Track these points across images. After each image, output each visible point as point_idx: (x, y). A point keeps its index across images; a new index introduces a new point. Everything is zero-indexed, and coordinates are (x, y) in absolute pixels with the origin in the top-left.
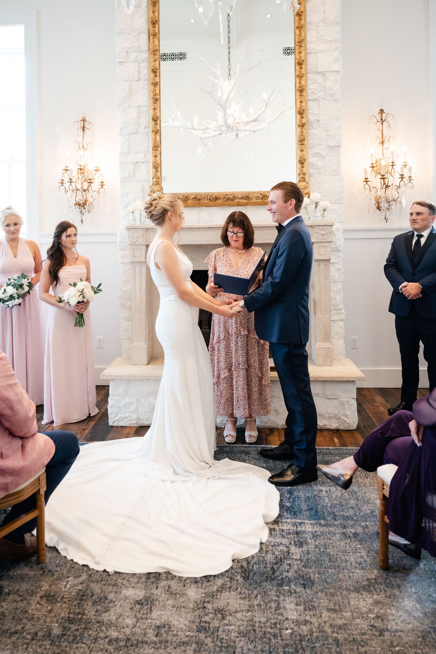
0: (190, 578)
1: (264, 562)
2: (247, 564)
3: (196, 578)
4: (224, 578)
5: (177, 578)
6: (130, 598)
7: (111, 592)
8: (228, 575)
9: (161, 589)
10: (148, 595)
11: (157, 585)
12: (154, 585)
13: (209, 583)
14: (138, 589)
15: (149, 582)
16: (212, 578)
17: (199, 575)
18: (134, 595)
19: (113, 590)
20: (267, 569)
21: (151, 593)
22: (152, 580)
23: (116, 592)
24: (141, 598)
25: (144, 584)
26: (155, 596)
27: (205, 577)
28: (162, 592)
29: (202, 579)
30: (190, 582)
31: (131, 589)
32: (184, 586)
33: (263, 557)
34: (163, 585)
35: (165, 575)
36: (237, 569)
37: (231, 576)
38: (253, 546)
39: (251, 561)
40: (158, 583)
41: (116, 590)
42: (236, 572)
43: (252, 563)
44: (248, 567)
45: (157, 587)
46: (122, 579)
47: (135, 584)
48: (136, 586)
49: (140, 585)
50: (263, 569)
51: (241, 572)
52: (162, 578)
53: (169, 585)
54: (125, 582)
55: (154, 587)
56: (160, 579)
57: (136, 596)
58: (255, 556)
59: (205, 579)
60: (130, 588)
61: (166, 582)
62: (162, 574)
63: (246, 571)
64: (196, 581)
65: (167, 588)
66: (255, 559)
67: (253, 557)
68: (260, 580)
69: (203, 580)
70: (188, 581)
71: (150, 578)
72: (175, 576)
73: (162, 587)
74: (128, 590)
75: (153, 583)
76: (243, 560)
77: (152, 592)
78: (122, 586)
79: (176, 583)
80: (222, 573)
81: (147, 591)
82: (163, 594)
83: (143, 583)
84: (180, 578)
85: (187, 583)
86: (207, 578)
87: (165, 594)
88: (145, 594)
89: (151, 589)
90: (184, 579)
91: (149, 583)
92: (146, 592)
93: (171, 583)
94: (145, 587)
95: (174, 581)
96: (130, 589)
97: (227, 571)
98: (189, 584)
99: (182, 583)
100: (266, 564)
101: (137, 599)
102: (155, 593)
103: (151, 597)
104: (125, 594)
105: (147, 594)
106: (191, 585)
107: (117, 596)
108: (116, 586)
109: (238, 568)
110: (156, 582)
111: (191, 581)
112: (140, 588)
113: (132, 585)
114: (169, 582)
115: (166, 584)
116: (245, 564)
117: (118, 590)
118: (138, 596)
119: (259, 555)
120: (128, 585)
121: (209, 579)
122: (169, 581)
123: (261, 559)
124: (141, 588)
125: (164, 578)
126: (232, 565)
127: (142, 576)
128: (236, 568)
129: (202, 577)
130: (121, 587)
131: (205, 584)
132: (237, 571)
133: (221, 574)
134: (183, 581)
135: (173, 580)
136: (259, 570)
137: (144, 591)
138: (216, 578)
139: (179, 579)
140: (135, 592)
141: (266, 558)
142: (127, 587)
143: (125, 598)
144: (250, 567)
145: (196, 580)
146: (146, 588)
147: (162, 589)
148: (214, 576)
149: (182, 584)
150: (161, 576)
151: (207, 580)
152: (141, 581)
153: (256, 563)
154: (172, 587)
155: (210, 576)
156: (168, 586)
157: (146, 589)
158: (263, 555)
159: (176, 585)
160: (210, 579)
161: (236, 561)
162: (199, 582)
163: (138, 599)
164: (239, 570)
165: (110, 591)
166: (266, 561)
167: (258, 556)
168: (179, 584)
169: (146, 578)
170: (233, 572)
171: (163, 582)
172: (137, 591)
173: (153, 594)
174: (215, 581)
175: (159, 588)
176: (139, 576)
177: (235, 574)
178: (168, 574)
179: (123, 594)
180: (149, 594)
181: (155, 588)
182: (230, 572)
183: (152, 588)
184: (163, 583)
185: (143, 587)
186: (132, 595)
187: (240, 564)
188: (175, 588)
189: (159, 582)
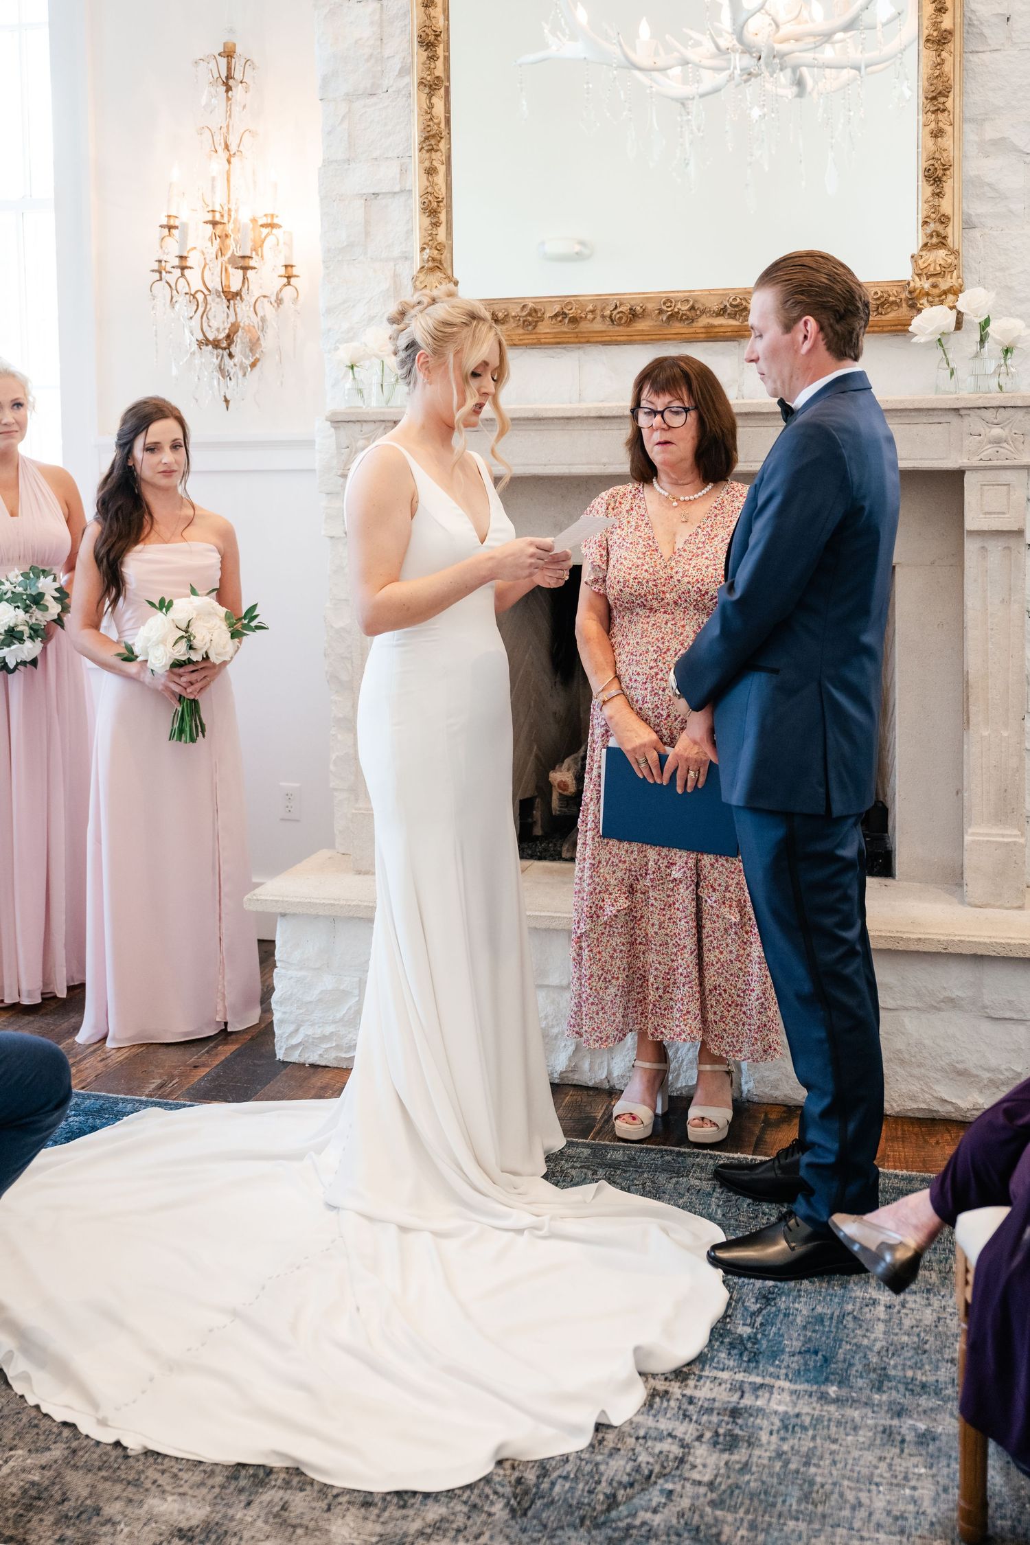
0: (354, 1490)
1: (593, 1477)
2: (538, 1477)
3: (371, 1493)
4: (452, 1505)
5: (316, 1487)
6: (164, 1519)
7: (117, 1498)
8: (470, 1497)
9: (258, 1510)
10: (216, 1520)
11: (253, 1497)
12: (243, 1497)
13: (404, 1512)
14: (194, 1500)
15: (232, 1487)
16: (420, 1497)
17: (380, 1486)
18: (176, 1513)
19: (125, 1494)
20: (593, 1496)
21: (225, 1516)
22: (243, 1483)
23: (130, 1501)
24: (194, 1522)
25: (217, 1490)
26: (234, 1523)
27: (398, 1494)
28: (259, 1517)
29: (389, 1498)
30: (349, 1503)
31: (175, 1497)
32: (329, 1509)
33: (597, 1464)
34: (269, 1499)
35: (283, 1475)
36: (503, 1486)
37: (478, 1501)
38: (575, 1430)
39: (555, 1469)
40: (257, 1492)
41: (131, 1496)
42: (496, 1493)
43: (555, 1475)
44: (537, 1486)
45: (249, 1504)
46: (159, 1471)
47: (191, 1488)
48: (190, 1492)
49: (204, 1491)
50: (582, 1496)
51: (510, 1495)
52: (273, 1483)
53: (286, 1502)
54: (164, 1480)
55: (240, 1502)
56: (267, 1483)
57: (181, 1517)
58: (571, 1458)
59: (395, 1500)
60: (173, 1494)
61: (281, 1493)
62: (277, 1473)
63: (526, 1492)
64: (366, 1501)
65: (276, 1509)
66: (569, 1467)
67: (565, 1459)
68: (560, 1520)
69: (390, 1502)
70: (343, 1499)
71: (236, 1478)
72: (312, 1482)
73: (264, 1504)
74: (165, 1500)
75: (241, 1491)
76: (531, 1465)
77: (230, 1512)
78: (154, 1488)
79: (308, 1499)
80: (453, 1490)
81: (217, 1508)
82: (260, 1523)
83: (213, 1487)
84: (325, 1489)
85: (340, 1504)
86: (403, 1497)
87: (266, 1522)
88: (207, 1516)
89: (229, 1506)
90: (335, 1492)
91: (228, 1491)
92: (212, 1512)
93: (292, 1497)
94: (215, 1498)
95: (303, 1494)
96: (170, 1498)
97: (470, 1487)
98: (345, 1506)
99: (326, 1502)
100: (598, 1482)
101: (181, 1525)
102: (239, 1516)
103: (222, 1525)
104: (151, 1507)
105: (214, 1515)
106: (348, 1509)
107: (129, 1511)
108: (135, 1485)
109: (506, 1482)
110: (254, 1489)
111: (353, 1499)
112: (200, 1498)
113: (181, 1490)
114: (288, 1495)
115: (276, 1500)
116: (531, 1476)
117: (138, 1497)
118: (188, 1519)
119: (584, 1456)
120: (168, 1488)
121: (406, 1502)
122: (289, 1492)
123: (588, 1468)
124: (203, 1499)
125: (279, 1482)
126: (491, 1473)
127: (218, 1470)
128: (499, 1483)
129: (389, 1493)
130: (147, 1490)
131: (393, 1511)
132: (500, 1489)
133: (449, 1491)
134: (330, 1497)
135: (302, 1490)
136: (569, 1495)
137: (208, 1509)
138: (430, 1502)
139: (320, 1491)
140: (182, 1507)
141: (602, 1468)
142: (164, 1492)
143: (149, 1519)
144: (545, 1486)
145: (369, 1499)
146: (219, 1501)
147: (262, 1509)
148: (427, 1495)
149: (324, 1505)
150: (273, 1477)
151: (401, 1503)
152: (210, 1482)
153: (566, 1478)
154: (291, 1508)
155: (414, 1493)
156: (281, 1503)
157: (215, 1504)
158: (599, 1458)
159: (306, 1504)
160: (412, 1501)
161: (507, 1465)
162: (376, 1505)
163: (184, 1525)
164: (508, 1490)
165: (116, 1495)
166: (602, 1474)
167: (581, 1460)
168: (314, 1504)
169: (227, 1477)
170: (488, 1490)
171: (273, 1492)
172: (188, 1504)
173: (232, 1519)
174: (422, 1508)
175: (255, 1505)
176: (209, 1469)
177: (491, 1497)
178: (296, 1476)
179: (146, 1507)
180: (219, 1516)
181: (242, 1504)
182: (476, 1491)
183: (233, 1504)
184: (271, 1495)
185: (210, 1497)
186: (171, 1513)
187: (517, 1474)
188: (299, 1511)
189: (260, 1490)
